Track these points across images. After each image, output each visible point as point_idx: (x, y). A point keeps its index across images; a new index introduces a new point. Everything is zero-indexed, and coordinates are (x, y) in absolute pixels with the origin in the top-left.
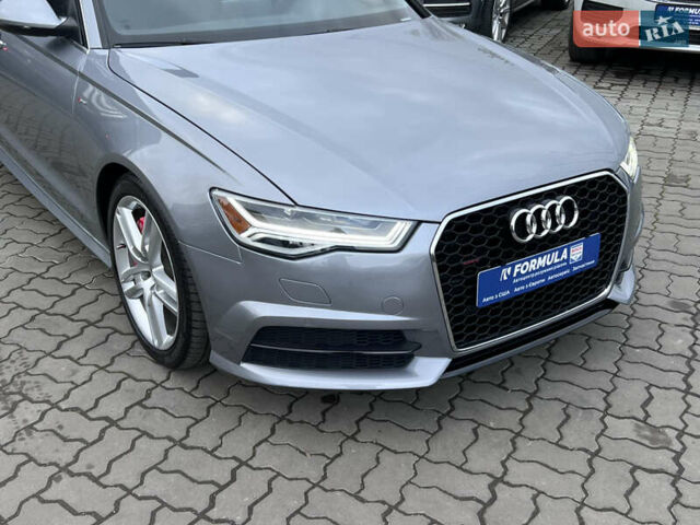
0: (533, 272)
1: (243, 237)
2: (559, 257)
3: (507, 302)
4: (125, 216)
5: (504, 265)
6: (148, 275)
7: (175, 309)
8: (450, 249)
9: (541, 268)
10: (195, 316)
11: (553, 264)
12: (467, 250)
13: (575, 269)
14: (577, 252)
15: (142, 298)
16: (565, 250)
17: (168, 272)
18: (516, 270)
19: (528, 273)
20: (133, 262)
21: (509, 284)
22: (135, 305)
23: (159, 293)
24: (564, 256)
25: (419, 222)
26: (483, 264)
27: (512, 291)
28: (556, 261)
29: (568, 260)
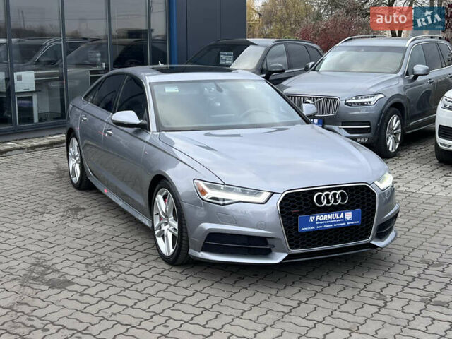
0: (326, 220)
1: (204, 197)
2: (339, 216)
4: (160, 198)
5: (311, 215)
6: (166, 224)
7: (176, 233)
9: (330, 220)
10: (184, 234)
11: (336, 219)
12: (294, 206)
13: (348, 223)
14: (349, 215)
15: (163, 237)
16: (342, 214)
17: (175, 219)
18: (317, 218)
19: (323, 221)
20: (161, 219)
21: (314, 223)
22: (160, 240)
23: (171, 228)
24: (342, 216)
25: (274, 193)
26: (301, 213)
27: (316, 227)
28: (338, 218)
29: (344, 218)
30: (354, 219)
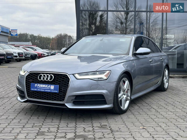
0: (41, 87)
2: (48, 86)
3: (36, 91)
5: (36, 83)
8: (29, 77)
9: (43, 87)
12: (31, 79)
13: (52, 91)
14: (52, 87)
16: (49, 86)
18: (38, 86)
19: (40, 87)
25: (27, 72)
27: (37, 89)
28: (47, 87)
29: (50, 88)
30: (55, 89)
